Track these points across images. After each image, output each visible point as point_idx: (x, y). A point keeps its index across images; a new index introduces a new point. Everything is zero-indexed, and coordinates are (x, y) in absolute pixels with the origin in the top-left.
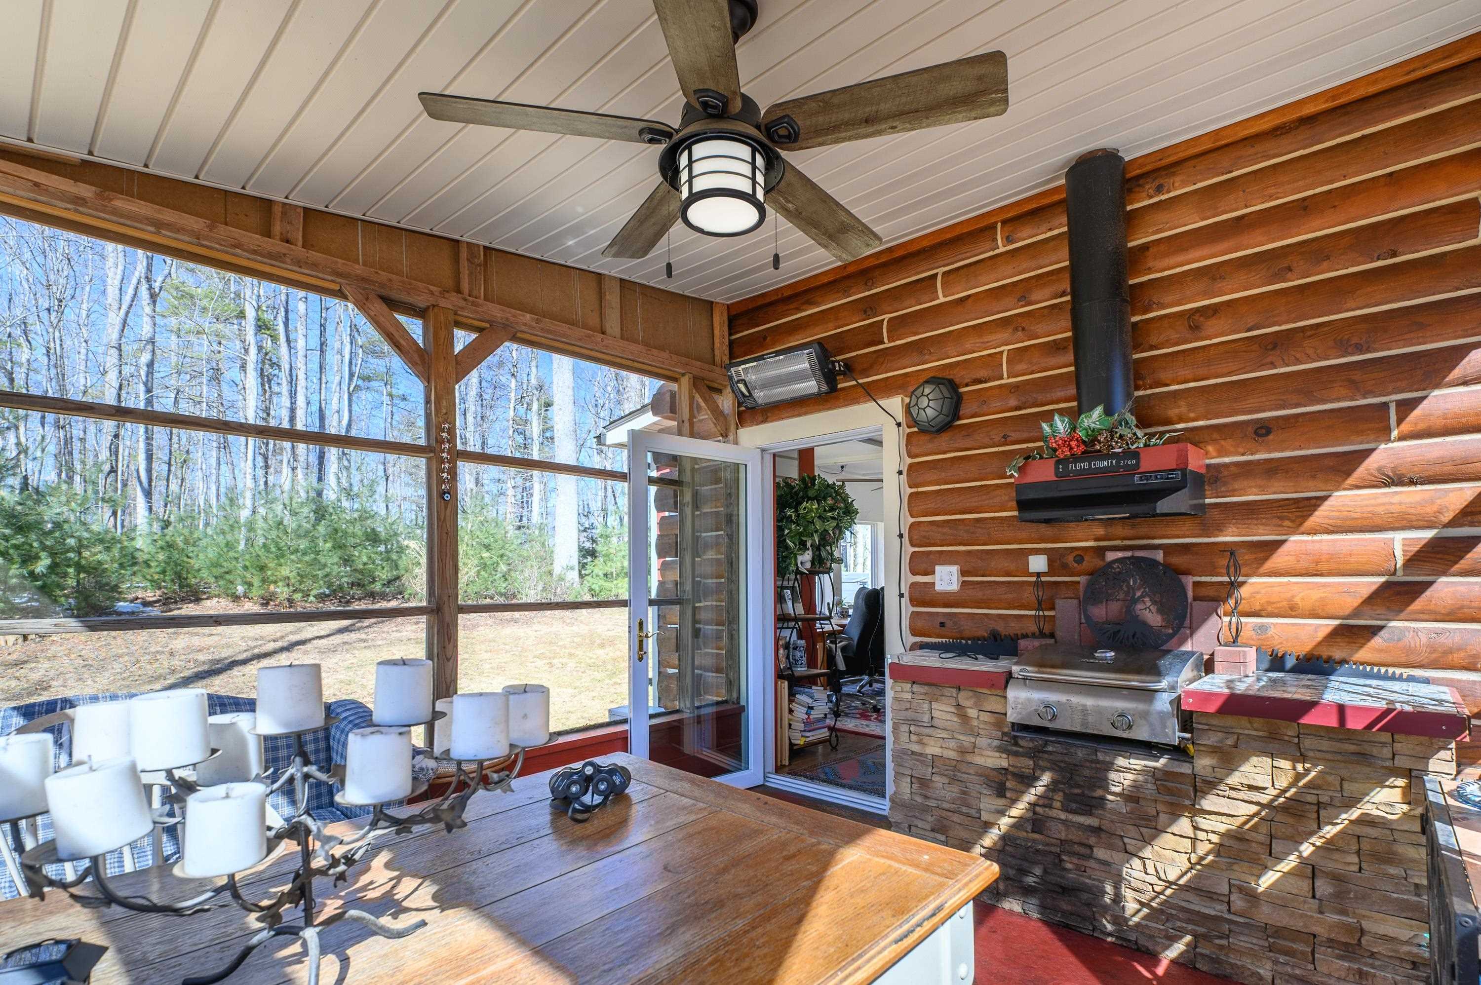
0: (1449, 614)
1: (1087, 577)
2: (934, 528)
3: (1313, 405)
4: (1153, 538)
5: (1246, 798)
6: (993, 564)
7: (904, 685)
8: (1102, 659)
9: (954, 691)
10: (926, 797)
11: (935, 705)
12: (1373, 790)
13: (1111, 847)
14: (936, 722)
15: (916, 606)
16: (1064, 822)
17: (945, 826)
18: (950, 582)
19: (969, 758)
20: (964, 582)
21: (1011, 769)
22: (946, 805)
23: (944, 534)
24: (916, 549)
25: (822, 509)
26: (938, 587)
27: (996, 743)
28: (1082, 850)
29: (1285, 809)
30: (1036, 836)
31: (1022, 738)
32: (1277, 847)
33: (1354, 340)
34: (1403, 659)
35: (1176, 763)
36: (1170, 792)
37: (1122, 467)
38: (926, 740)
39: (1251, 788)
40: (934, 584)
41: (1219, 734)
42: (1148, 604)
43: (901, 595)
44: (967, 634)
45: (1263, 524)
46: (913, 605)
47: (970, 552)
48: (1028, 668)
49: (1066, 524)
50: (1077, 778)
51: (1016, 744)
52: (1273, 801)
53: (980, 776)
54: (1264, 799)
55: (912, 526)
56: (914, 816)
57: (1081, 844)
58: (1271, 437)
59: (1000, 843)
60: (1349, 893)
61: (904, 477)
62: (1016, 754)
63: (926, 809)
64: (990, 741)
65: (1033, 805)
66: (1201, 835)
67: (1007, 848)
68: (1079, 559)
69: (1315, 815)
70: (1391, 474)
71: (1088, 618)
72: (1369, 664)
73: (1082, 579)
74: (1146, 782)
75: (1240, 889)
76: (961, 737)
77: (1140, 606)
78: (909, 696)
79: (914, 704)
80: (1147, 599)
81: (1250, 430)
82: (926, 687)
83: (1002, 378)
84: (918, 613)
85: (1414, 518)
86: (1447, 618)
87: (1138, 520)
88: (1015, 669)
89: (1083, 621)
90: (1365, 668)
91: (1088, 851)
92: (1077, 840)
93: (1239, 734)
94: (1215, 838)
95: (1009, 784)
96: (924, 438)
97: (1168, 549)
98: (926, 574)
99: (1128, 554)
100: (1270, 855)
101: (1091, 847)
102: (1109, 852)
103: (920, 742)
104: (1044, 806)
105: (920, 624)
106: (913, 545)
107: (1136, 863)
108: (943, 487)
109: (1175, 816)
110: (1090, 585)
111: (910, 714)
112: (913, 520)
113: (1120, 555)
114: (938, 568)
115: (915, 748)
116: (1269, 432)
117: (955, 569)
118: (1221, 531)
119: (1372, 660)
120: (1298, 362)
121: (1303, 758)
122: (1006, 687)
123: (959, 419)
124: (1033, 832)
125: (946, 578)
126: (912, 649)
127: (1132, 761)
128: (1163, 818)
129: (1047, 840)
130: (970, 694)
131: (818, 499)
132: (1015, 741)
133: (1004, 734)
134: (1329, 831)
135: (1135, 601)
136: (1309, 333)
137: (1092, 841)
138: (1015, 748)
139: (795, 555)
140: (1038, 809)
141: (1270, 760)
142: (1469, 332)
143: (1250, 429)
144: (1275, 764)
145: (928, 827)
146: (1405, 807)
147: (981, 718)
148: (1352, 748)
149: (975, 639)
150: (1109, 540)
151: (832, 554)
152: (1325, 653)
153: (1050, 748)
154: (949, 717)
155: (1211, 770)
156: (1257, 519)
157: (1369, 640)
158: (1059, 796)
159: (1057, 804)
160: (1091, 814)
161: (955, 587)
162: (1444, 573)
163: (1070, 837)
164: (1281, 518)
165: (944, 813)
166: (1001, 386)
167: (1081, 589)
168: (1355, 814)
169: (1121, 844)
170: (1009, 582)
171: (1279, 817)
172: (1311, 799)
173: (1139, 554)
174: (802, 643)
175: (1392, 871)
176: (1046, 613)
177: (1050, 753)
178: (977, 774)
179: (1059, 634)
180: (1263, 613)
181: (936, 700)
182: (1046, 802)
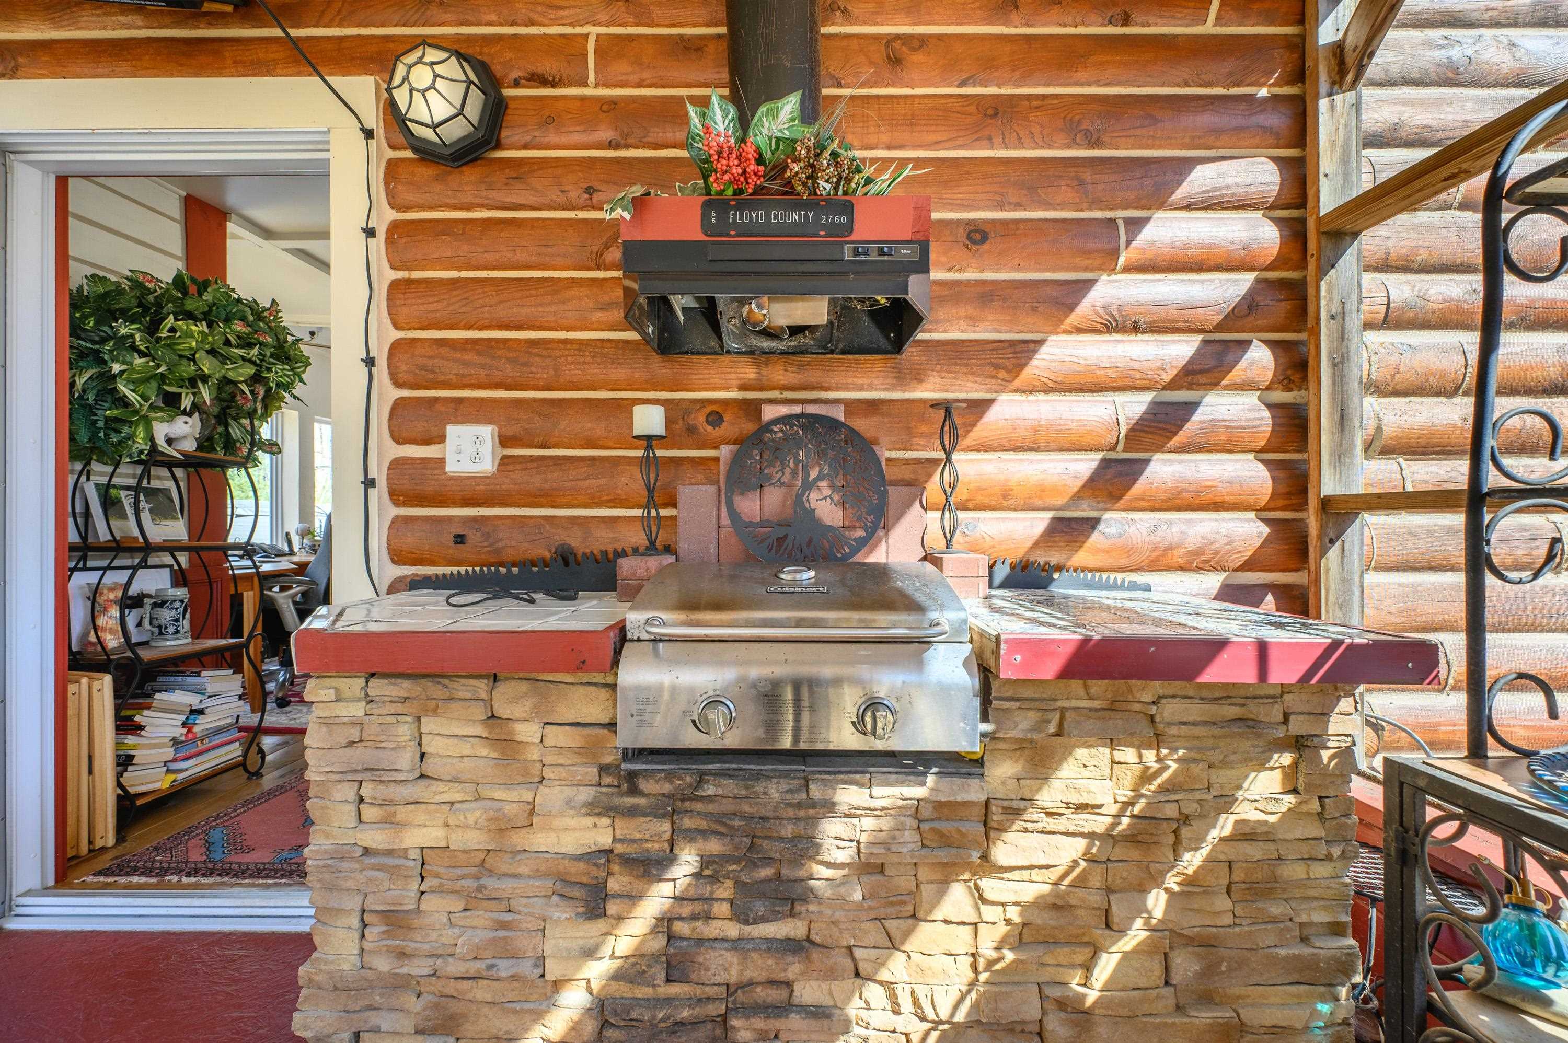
0: (1169, 500)
1: (731, 447)
2: (444, 351)
3: (1035, 210)
4: (827, 389)
5: (1072, 829)
6: (563, 424)
7: (343, 684)
8: (794, 583)
9: (482, 686)
10: (402, 955)
11: (428, 725)
12: (1247, 776)
13: (831, 974)
14: (430, 766)
15: (405, 504)
16: (736, 944)
17: (452, 1017)
18: (478, 455)
19: (519, 840)
20: (504, 457)
21: (619, 848)
22: (454, 968)
23: (467, 364)
24: (406, 393)
25: (219, 339)
26: (452, 467)
27: (585, 794)
28: (775, 995)
29: (1131, 838)
30: (676, 989)
31: (647, 774)
32: (1117, 912)
33: (1086, 125)
34: (1124, 562)
35: (957, 781)
36: (945, 841)
37: (823, 227)
38: (402, 813)
39: (1082, 808)
40: (442, 461)
41: (1031, 714)
42: (827, 492)
43: (369, 483)
44: (510, 554)
45: (973, 374)
46: (397, 504)
47: (518, 402)
48: (665, 616)
49: (695, 358)
50: (765, 843)
51: (634, 791)
52: (1114, 825)
53: (546, 875)
54: (1099, 824)
55: (396, 348)
56: (371, 1008)
57: (772, 983)
58: (986, 246)
59: (591, 1027)
60: (1220, 963)
61: (378, 244)
62: (632, 812)
63: (400, 983)
64: (568, 792)
65: (665, 922)
66: (990, 912)
67: (609, 1033)
68: (715, 419)
69: (1171, 839)
70: (1116, 313)
71: (734, 515)
72: (1091, 570)
73: (725, 452)
74: (900, 828)
75: (1061, 1004)
76: (499, 794)
77: (813, 496)
78: (357, 710)
79: (372, 730)
80: (823, 484)
81: (961, 233)
82: (406, 684)
83: (585, 84)
84: (407, 519)
85: (1138, 375)
86: (1165, 505)
87: (808, 357)
88: (635, 618)
89: (725, 521)
90: (1085, 576)
91: (783, 993)
92: (761, 976)
93: (1063, 710)
94: (1014, 914)
95: (613, 885)
96: (425, 172)
97: (851, 406)
98: (426, 441)
99: (797, 409)
100: (1108, 926)
101: (788, 984)
102: (825, 986)
103: (389, 821)
104: (694, 917)
105: (410, 541)
106: (398, 384)
107: (874, 992)
108: (464, 274)
109: (944, 884)
110: (737, 460)
111: (359, 756)
112: (400, 334)
113: (784, 410)
114: (452, 431)
115: (374, 838)
116: (984, 238)
117: (487, 432)
118: (920, 381)
119: (1091, 564)
120: (1020, 145)
121: (1158, 741)
122: (616, 663)
123: (498, 146)
124: (669, 981)
125: (469, 449)
126: (392, 590)
127: (877, 791)
128: (927, 890)
129: (699, 991)
130: (524, 687)
131: (209, 317)
132: (631, 784)
133: (604, 769)
134: (1192, 861)
135: (808, 486)
136: (1035, 103)
137: (794, 969)
138: (630, 801)
139: (147, 421)
140: (681, 928)
141: (1107, 751)
142: (1197, 141)
143: (961, 230)
144: (1118, 756)
145: (408, 1024)
146: (1290, 799)
147: (549, 742)
148: (1234, 712)
149: (525, 564)
150: (762, 389)
151: (253, 432)
152: (1041, 558)
153: (710, 790)
154: (466, 748)
155: (1013, 784)
156: (967, 365)
157: (1089, 536)
158: (725, 890)
159: (722, 909)
160: (792, 914)
161: (486, 465)
162: (1160, 448)
163: (749, 974)
164: (997, 367)
165: (451, 987)
166: (583, 99)
167: (723, 468)
168: (1225, 826)
169: (849, 963)
170: (593, 459)
171: (1118, 852)
172: (1171, 811)
173: (812, 409)
174: (182, 592)
175: (1276, 909)
176: (664, 512)
177: (710, 799)
178: (538, 874)
179: (683, 546)
180: (970, 504)
181: (435, 712)
182: (698, 907)
